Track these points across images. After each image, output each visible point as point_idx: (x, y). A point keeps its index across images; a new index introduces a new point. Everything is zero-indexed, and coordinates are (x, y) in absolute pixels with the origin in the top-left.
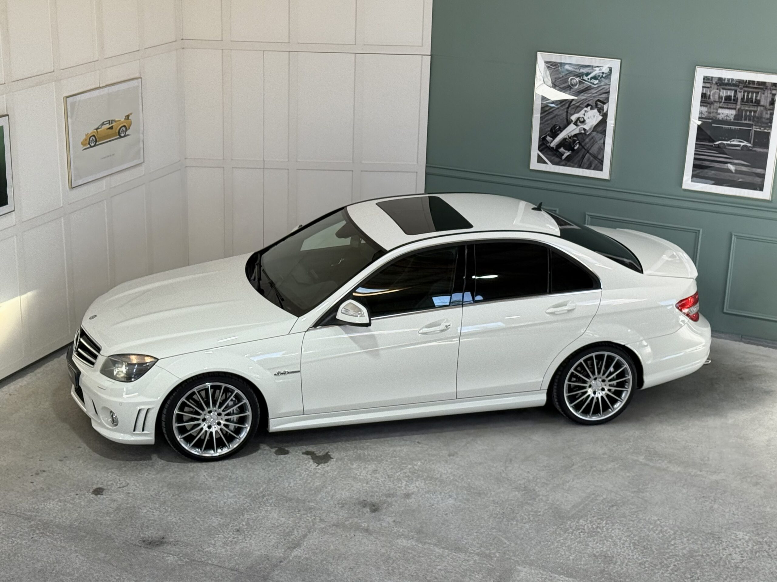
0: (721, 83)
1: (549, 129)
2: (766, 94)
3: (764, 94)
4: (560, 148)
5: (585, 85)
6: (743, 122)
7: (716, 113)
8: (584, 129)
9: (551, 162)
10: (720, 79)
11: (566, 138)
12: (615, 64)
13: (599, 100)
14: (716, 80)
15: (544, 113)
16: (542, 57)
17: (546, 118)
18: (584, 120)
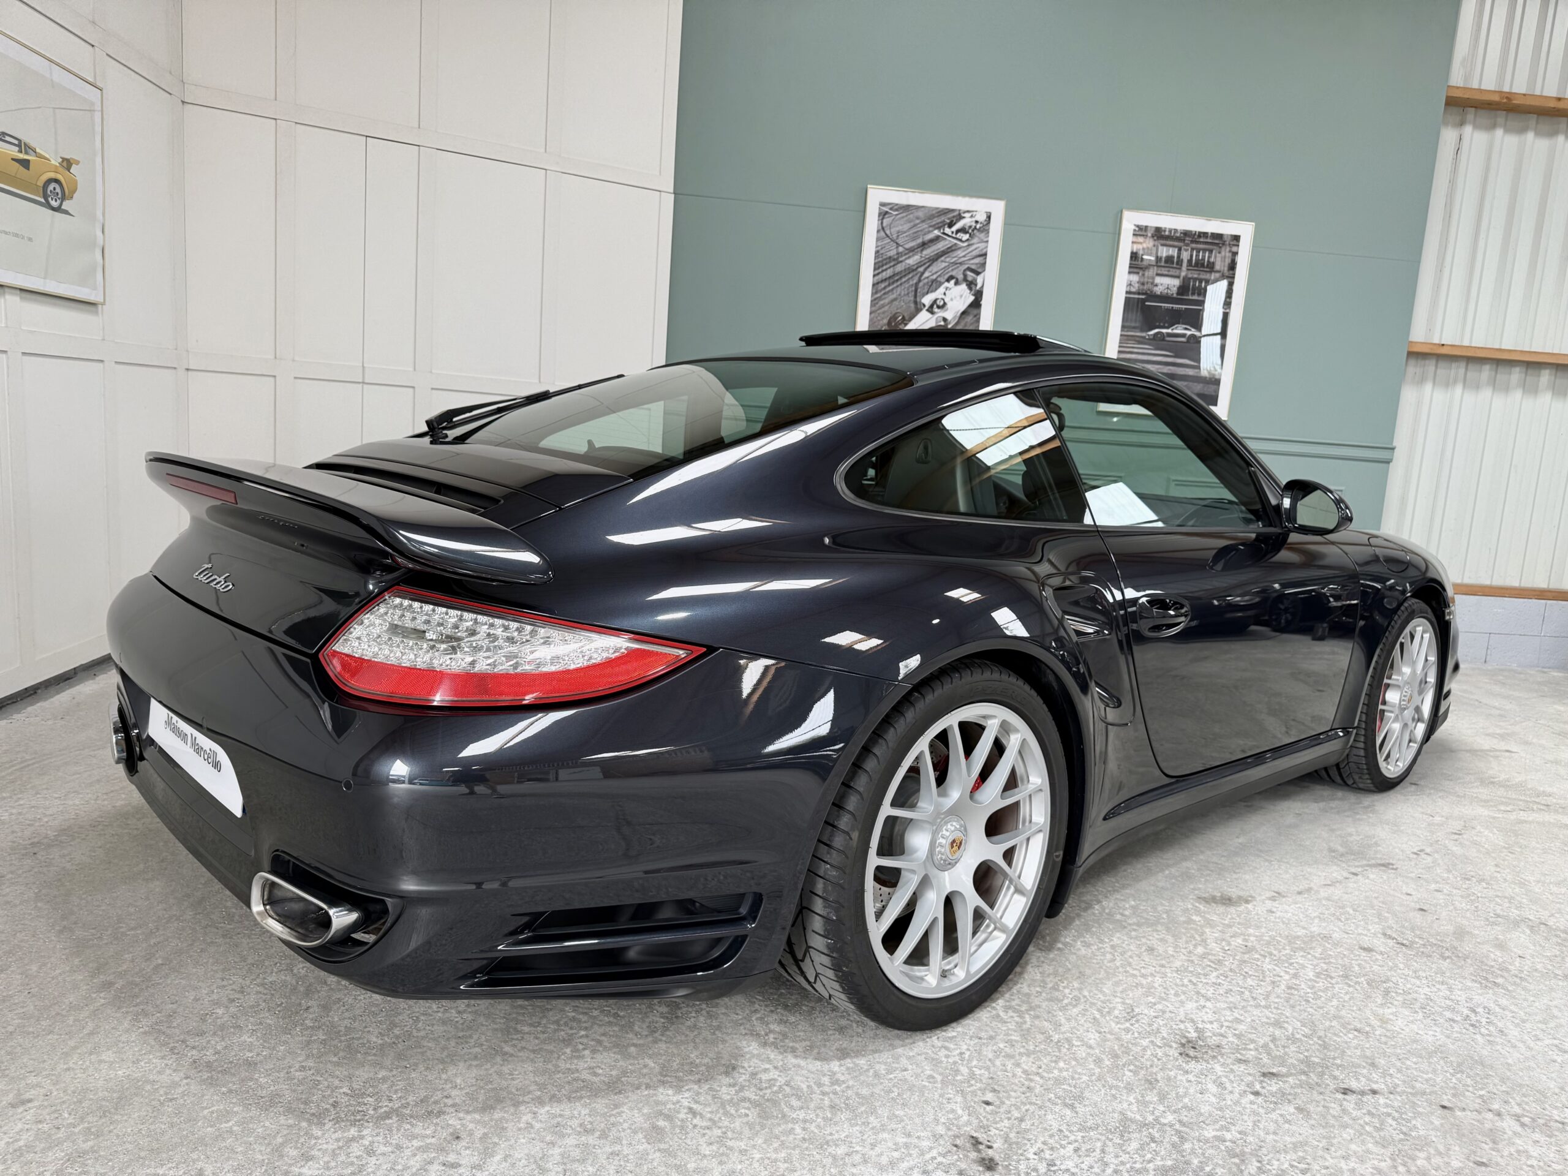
0: (1159, 234)
1: (885, 321)
2: (1223, 253)
3: (1220, 253)
5: (947, 242)
6: (1190, 297)
7: (1152, 283)
8: (945, 320)
10: (1158, 230)
12: (997, 208)
13: (969, 269)
14: (1152, 232)
15: (876, 293)
16: (878, 196)
17: (882, 302)
18: (945, 304)
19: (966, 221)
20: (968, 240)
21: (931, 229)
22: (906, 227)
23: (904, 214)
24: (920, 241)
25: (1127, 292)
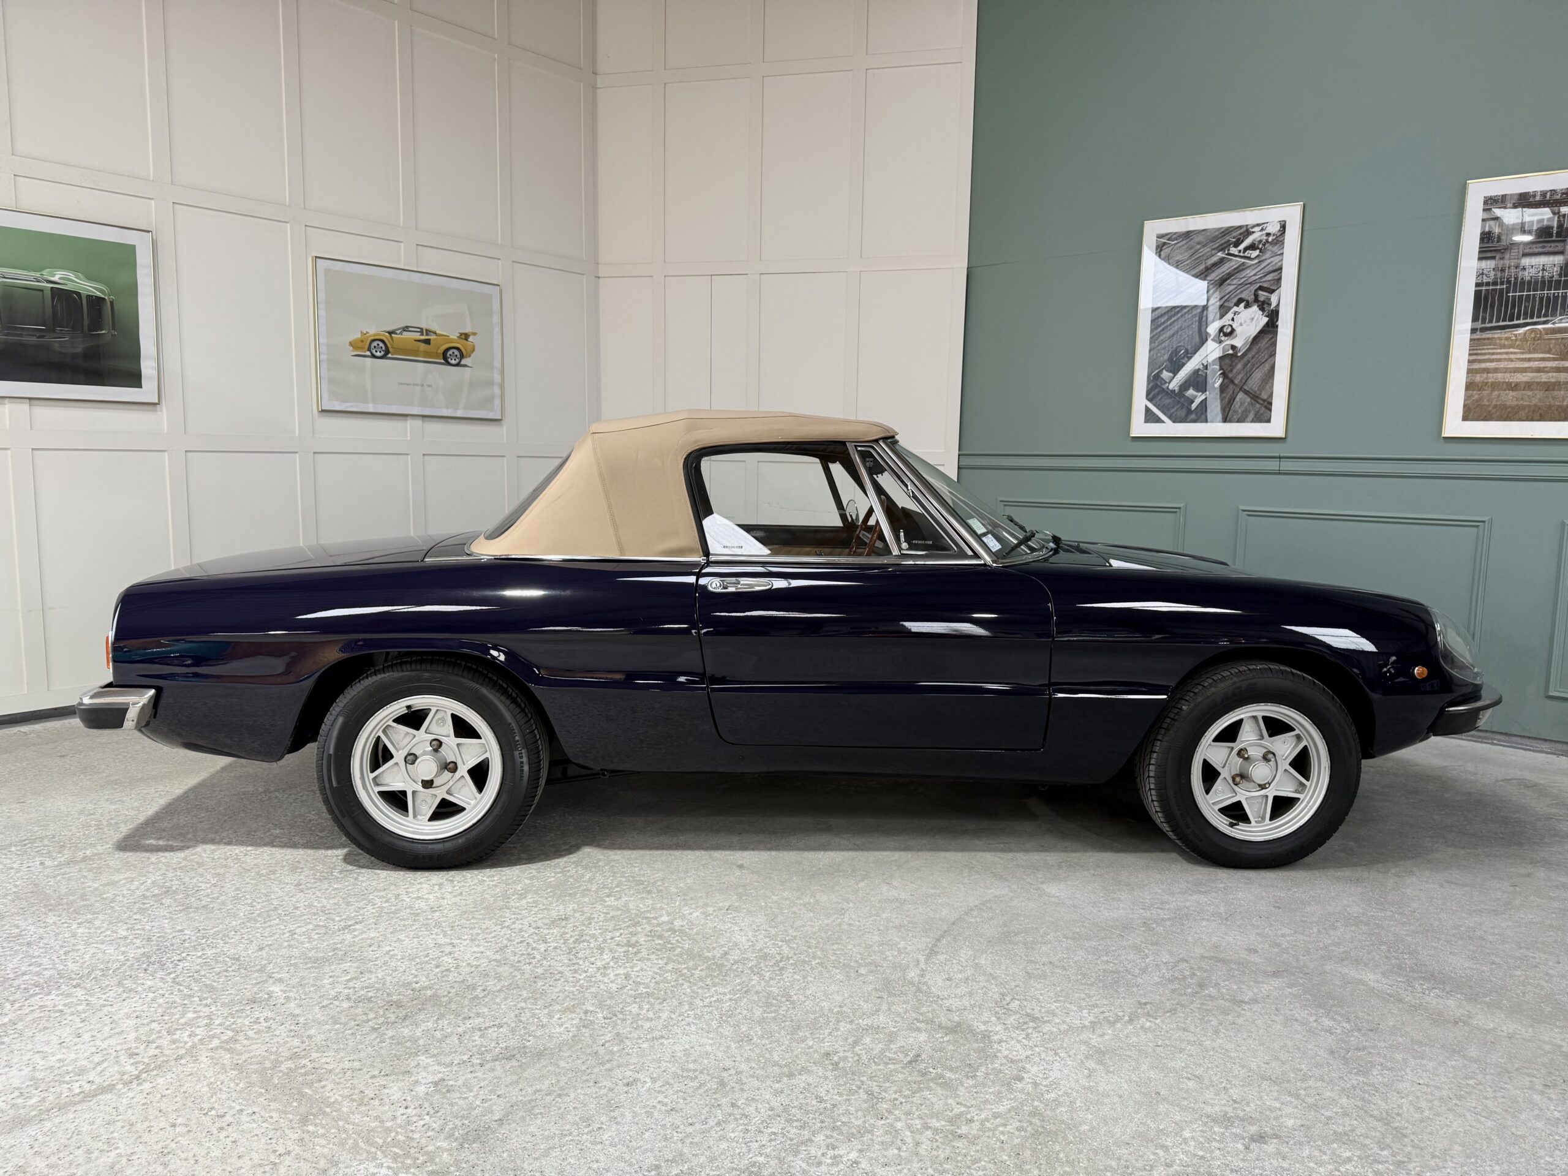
1: (1166, 357)
4: (1188, 389)
5: (1233, 263)
7: (1517, 267)
8: (1233, 347)
9: (1170, 417)
10: (1523, 196)
11: (1199, 369)
12: (1291, 213)
13: (1261, 288)
15: (1156, 328)
16: (1153, 229)
17: (1161, 338)
18: (1233, 330)
19: (1256, 236)
20: (1258, 256)
21: (1214, 252)
22: (1186, 255)
23: (1185, 242)
24: (1202, 267)
25: (1477, 285)
